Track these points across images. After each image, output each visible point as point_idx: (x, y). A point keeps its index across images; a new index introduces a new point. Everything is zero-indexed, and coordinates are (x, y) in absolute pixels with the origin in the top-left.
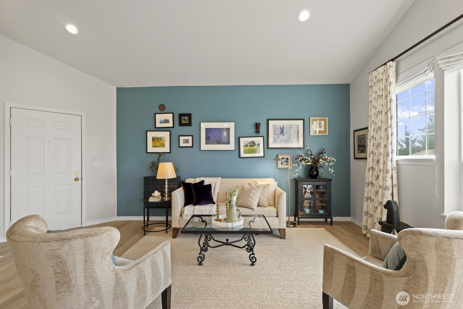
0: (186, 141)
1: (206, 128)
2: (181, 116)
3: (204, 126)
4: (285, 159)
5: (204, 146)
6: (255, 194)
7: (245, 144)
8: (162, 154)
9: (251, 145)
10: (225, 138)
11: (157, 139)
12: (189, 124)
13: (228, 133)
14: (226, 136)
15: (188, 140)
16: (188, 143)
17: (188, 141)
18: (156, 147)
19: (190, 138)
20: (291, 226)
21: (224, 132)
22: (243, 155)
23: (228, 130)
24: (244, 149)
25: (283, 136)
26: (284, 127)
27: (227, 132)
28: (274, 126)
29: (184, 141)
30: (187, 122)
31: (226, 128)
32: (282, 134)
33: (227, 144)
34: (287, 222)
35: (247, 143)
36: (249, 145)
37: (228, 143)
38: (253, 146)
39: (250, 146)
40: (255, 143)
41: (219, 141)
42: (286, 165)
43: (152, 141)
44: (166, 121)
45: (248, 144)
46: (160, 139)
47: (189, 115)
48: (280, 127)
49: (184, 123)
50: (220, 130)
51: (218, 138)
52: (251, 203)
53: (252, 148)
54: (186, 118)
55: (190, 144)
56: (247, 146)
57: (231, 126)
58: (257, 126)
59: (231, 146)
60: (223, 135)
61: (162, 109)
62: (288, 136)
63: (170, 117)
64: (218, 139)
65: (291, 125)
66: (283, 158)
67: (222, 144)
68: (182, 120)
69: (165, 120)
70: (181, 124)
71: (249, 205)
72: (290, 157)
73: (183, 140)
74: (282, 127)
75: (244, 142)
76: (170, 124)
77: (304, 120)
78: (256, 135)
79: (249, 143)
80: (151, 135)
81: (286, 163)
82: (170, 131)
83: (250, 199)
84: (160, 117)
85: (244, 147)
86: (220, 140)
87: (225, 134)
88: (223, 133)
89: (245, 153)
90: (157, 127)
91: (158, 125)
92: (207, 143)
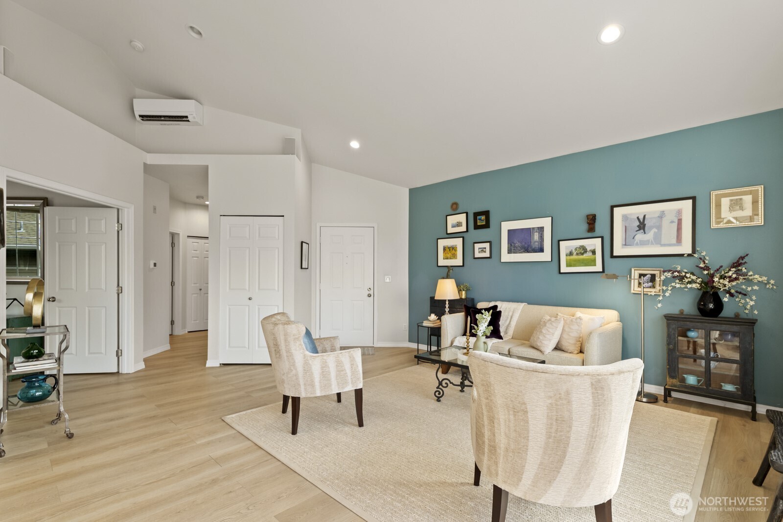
0: (483, 250)
1: (508, 230)
2: (476, 215)
3: (506, 226)
4: (648, 276)
5: (506, 257)
6: (549, 329)
7: (568, 252)
8: (451, 268)
9: (579, 252)
10: (537, 243)
11: (449, 248)
12: (487, 226)
13: (542, 234)
14: (538, 239)
15: (485, 248)
16: (485, 252)
17: (484, 250)
18: (447, 258)
19: (487, 245)
20: (644, 400)
21: (535, 233)
22: (564, 269)
23: (541, 229)
24: (567, 260)
25: (645, 233)
26: (646, 216)
27: (539, 233)
28: (625, 218)
29: (480, 250)
30: (484, 223)
31: (538, 228)
32: (642, 231)
33: (539, 252)
34: (639, 394)
35: (572, 250)
36: (575, 253)
37: (541, 250)
38: (582, 254)
39: (577, 254)
40: (586, 249)
41: (528, 248)
42: (650, 287)
43: (443, 251)
44: (459, 224)
45: (574, 251)
46: (451, 249)
47: (487, 214)
48: (638, 218)
49: (480, 224)
50: (529, 231)
51: (525, 243)
52: (542, 343)
53: (581, 257)
54: (483, 217)
55: (487, 254)
56: (571, 254)
57: (546, 223)
58: (591, 220)
59: (546, 256)
60: (533, 238)
61: (455, 209)
62: (655, 232)
63: (462, 218)
64: (526, 246)
65: (663, 211)
66: (644, 275)
67: (531, 252)
68: (478, 221)
69: (457, 222)
70: (477, 227)
71: (537, 345)
72: (658, 272)
73: (479, 248)
74: (641, 218)
75: (567, 248)
76: (463, 228)
77: (694, 199)
78: (590, 235)
79: (576, 249)
80: (442, 243)
81: (650, 284)
82: (463, 238)
83: (541, 337)
84: (452, 220)
85: (567, 255)
86: (529, 246)
87: (536, 237)
88: (533, 235)
89: (569, 265)
90: (448, 232)
91: (450, 230)
92: (510, 252)
